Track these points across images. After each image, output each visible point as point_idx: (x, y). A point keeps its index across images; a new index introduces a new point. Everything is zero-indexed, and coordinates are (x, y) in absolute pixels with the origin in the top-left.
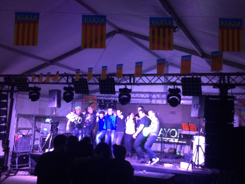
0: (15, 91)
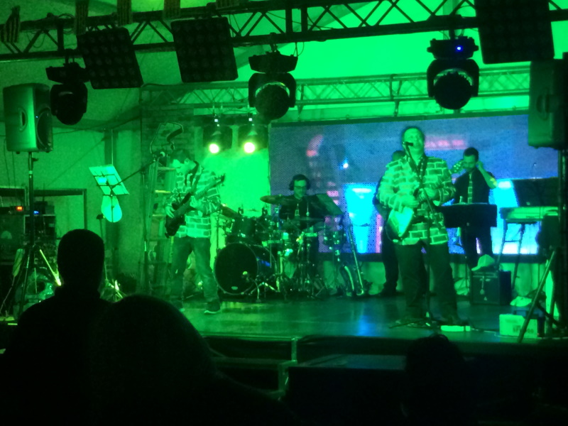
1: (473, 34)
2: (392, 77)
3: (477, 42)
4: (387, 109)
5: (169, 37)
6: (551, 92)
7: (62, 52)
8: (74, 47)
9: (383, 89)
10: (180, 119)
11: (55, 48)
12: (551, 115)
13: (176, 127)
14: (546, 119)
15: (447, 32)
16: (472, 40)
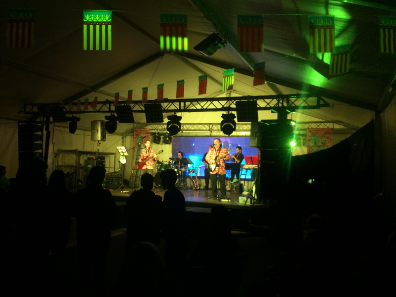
0: (51, 123)
1: (235, 113)
2: (210, 124)
3: (236, 115)
4: (208, 133)
5: (143, 109)
6: (257, 131)
7: (110, 111)
8: (114, 110)
9: (207, 127)
10: (146, 133)
11: (107, 110)
12: (257, 138)
13: (144, 136)
14: (255, 139)
15: (227, 112)
16: (234, 114)
